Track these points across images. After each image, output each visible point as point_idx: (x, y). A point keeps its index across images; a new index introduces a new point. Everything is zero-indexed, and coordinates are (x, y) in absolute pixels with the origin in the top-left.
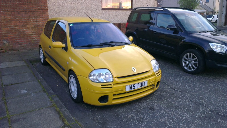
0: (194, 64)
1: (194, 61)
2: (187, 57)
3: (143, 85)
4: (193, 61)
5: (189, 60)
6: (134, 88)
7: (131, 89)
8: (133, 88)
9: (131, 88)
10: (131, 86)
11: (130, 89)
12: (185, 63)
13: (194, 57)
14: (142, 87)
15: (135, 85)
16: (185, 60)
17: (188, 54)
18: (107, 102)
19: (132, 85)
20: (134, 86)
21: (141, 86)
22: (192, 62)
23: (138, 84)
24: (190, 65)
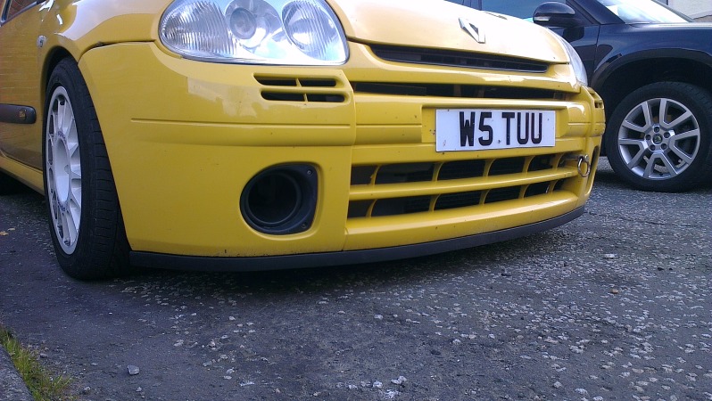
0: (680, 143)
1: (678, 129)
2: (640, 120)
3: (536, 136)
4: (672, 133)
5: (652, 133)
6: (485, 135)
7: (471, 144)
8: (482, 142)
9: (466, 132)
10: (467, 117)
11: (463, 144)
12: (633, 150)
13: (673, 112)
14: (530, 143)
15: (489, 115)
16: (632, 134)
17: (645, 106)
18: (307, 225)
19: (473, 115)
20: (487, 122)
21: (523, 136)
22: (667, 135)
23: (507, 116)
24: (659, 152)
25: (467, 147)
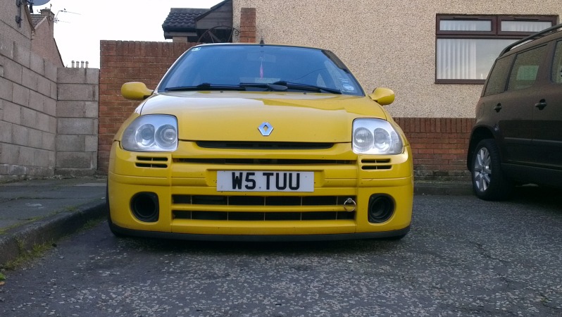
7: (240, 188)
8: (247, 187)
9: (237, 182)
10: (237, 174)
11: (234, 187)
14: (288, 189)
18: (156, 219)
23: (268, 175)
25: (237, 189)
